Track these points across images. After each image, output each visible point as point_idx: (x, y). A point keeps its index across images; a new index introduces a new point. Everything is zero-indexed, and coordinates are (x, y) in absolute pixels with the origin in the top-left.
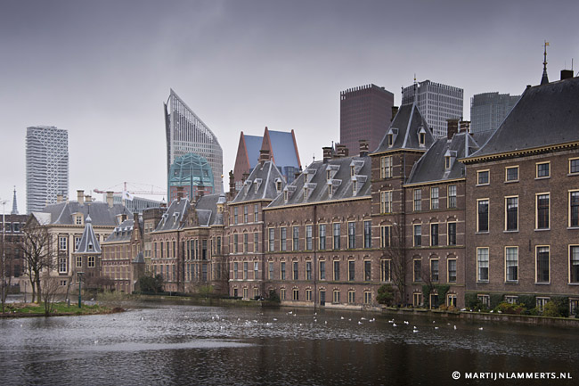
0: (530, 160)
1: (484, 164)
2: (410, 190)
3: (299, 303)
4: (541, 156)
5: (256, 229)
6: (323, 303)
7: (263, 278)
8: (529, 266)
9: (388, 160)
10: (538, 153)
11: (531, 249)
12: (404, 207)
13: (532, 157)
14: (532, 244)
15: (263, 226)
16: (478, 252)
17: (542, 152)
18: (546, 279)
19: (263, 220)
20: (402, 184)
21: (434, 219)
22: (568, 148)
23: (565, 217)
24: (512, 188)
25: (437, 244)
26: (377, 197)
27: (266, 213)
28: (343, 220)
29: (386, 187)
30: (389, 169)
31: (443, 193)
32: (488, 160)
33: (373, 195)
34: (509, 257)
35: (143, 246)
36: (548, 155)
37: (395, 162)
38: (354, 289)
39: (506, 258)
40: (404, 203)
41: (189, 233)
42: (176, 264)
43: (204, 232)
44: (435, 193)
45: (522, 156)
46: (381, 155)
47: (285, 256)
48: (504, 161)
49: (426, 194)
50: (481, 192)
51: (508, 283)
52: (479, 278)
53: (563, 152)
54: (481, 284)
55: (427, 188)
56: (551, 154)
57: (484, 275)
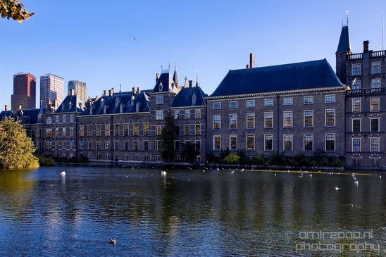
1: (218, 100)
2: (173, 110)
3: (101, 160)
4: (250, 98)
5: (72, 126)
6: (117, 161)
7: (76, 149)
8: (243, 143)
9: (160, 96)
11: (244, 136)
13: (245, 98)
14: (245, 134)
15: (77, 124)
16: (214, 138)
17: (251, 96)
19: (77, 122)
20: (169, 107)
21: (187, 123)
22: (265, 95)
23: (262, 124)
24: (234, 111)
25: (189, 134)
26: (154, 113)
27: (78, 118)
28: (131, 122)
29: (159, 108)
30: (161, 101)
31: (192, 112)
32: (220, 99)
36: (254, 98)
37: (165, 97)
38: (137, 154)
39: (230, 140)
44: (188, 112)
45: (239, 97)
46: (156, 94)
47: (91, 138)
48: (229, 99)
49: (183, 112)
50: (217, 112)
52: (214, 148)
53: (262, 97)
54: (216, 151)
55: (184, 109)
56: (256, 97)
57: (217, 147)
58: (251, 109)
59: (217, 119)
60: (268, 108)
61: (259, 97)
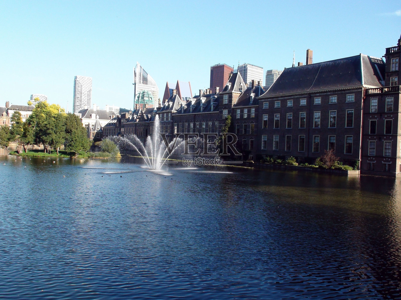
1: (266, 100)
2: (235, 109)
4: (289, 97)
5: (169, 124)
9: (227, 96)
10: (288, 96)
11: (284, 137)
12: (232, 117)
13: (286, 98)
14: (285, 134)
15: (172, 123)
16: (263, 137)
17: (290, 96)
18: (290, 150)
19: (172, 120)
20: (232, 107)
21: (245, 123)
22: (300, 95)
23: (298, 124)
24: (278, 111)
25: (246, 133)
26: (221, 112)
27: (174, 117)
28: (207, 121)
29: (225, 108)
30: (226, 101)
31: (249, 111)
32: (268, 98)
33: (220, 111)
34: (275, 140)
36: (292, 97)
37: (229, 97)
39: (274, 140)
40: (232, 115)
41: (140, 124)
43: (147, 124)
44: (246, 111)
45: (282, 97)
46: (224, 94)
48: (274, 99)
49: (242, 112)
50: (265, 111)
51: (274, 151)
52: (262, 148)
53: (298, 96)
54: (263, 151)
55: (243, 109)
56: (293, 97)
57: (265, 147)
58: (290, 109)
59: (265, 118)
60: (302, 108)
61: (296, 97)
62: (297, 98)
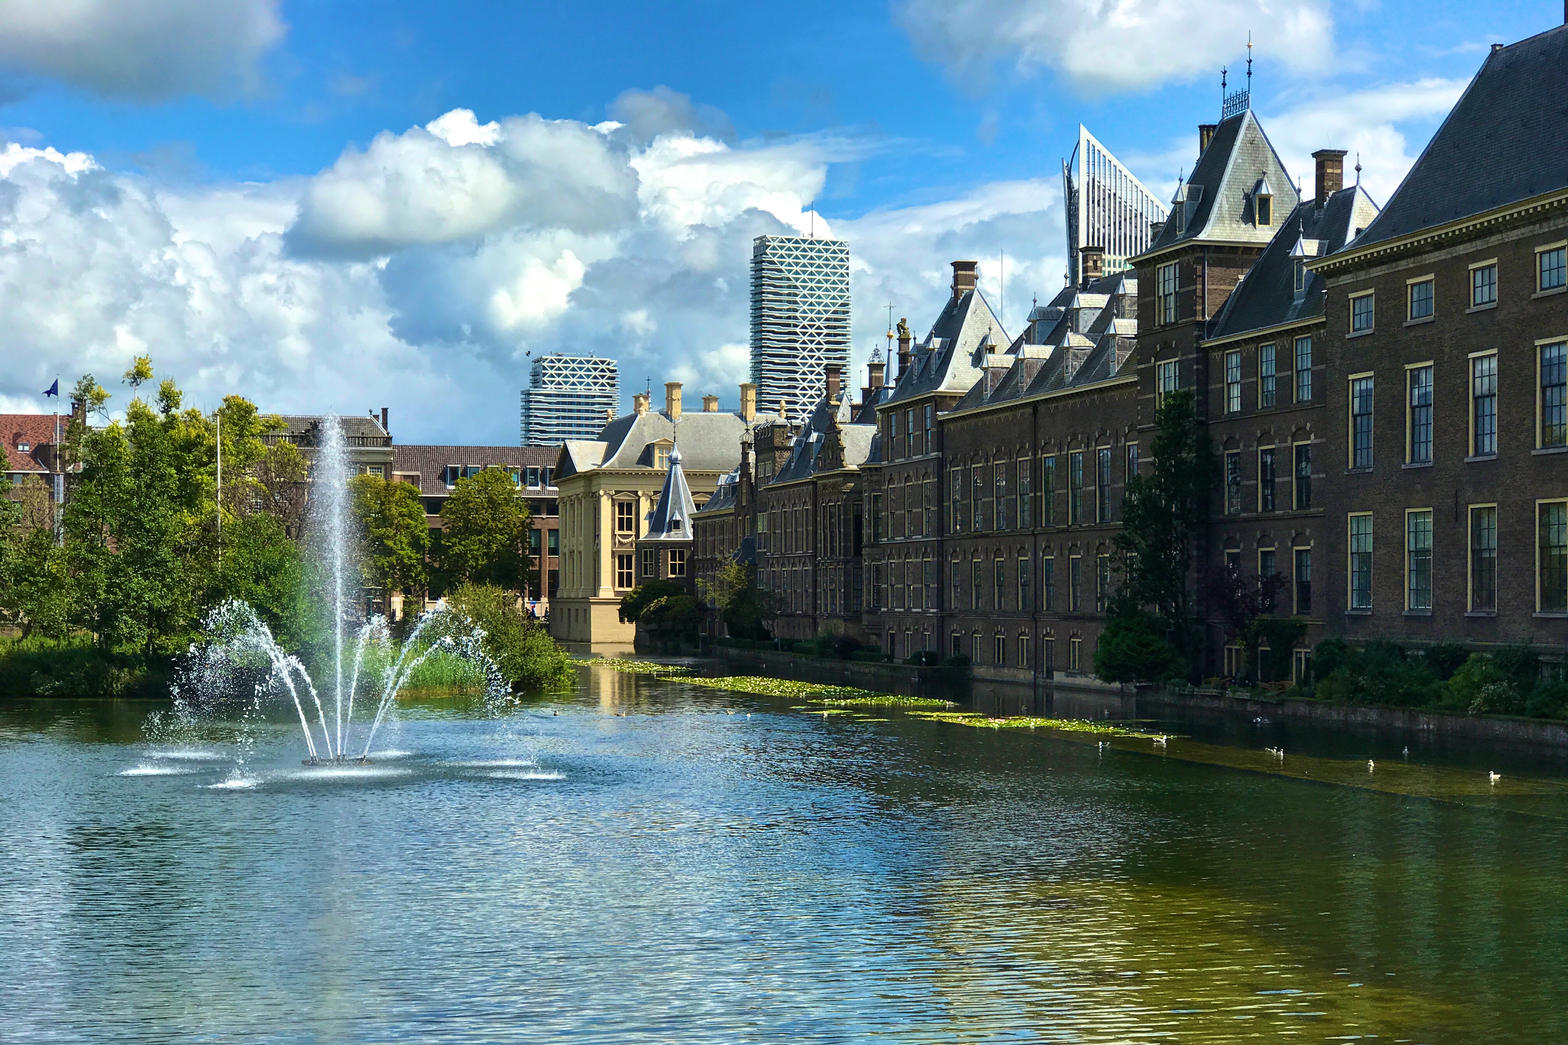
0: (1458, 258)
2: (1217, 355)
4: (1479, 245)
5: (926, 473)
6: (1050, 675)
7: (940, 605)
8: (1454, 564)
9: (1173, 273)
10: (1471, 237)
11: (1458, 516)
12: (1204, 404)
13: (1462, 249)
14: (1461, 501)
15: (941, 463)
16: (1352, 527)
17: (1483, 233)
18: (1490, 602)
19: (941, 449)
20: (1200, 338)
21: (1265, 436)
22: (1529, 219)
23: (1528, 423)
24: (1421, 340)
25: (1273, 506)
26: (1148, 378)
27: (945, 427)
29: (1167, 350)
30: (1171, 302)
31: (1284, 361)
32: (1372, 262)
33: (1140, 373)
35: (754, 522)
36: (1494, 240)
37: (1183, 277)
39: (1409, 543)
40: (1204, 390)
42: (809, 568)
44: (1268, 360)
45: (1438, 245)
46: (1156, 260)
47: (981, 544)
48: (1403, 265)
49: (1251, 366)
50: (1360, 353)
51: (1412, 616)
52: (1353, 602)
53: (1523, 230)
54: (1358, 619)
55: (1252, 347)
56: (1498, 236)
57: (1363, 593)
58: (1485, 323)
60: (1549, 312)
61: (1513, 235)
62: (1517, 242)
